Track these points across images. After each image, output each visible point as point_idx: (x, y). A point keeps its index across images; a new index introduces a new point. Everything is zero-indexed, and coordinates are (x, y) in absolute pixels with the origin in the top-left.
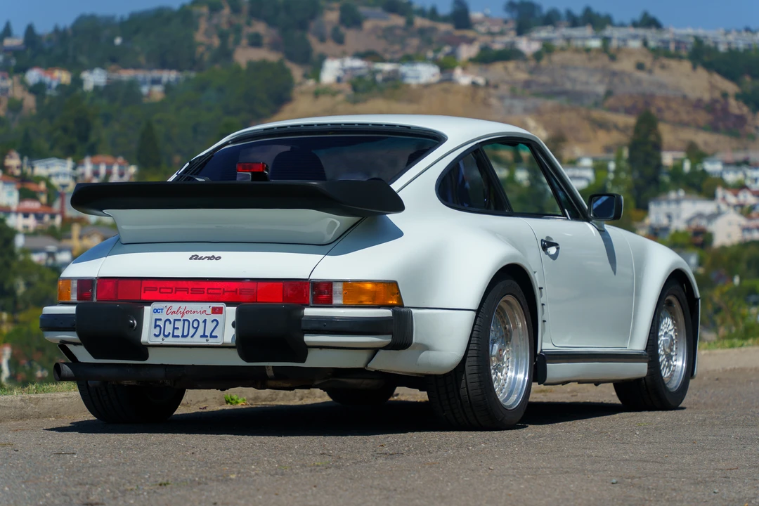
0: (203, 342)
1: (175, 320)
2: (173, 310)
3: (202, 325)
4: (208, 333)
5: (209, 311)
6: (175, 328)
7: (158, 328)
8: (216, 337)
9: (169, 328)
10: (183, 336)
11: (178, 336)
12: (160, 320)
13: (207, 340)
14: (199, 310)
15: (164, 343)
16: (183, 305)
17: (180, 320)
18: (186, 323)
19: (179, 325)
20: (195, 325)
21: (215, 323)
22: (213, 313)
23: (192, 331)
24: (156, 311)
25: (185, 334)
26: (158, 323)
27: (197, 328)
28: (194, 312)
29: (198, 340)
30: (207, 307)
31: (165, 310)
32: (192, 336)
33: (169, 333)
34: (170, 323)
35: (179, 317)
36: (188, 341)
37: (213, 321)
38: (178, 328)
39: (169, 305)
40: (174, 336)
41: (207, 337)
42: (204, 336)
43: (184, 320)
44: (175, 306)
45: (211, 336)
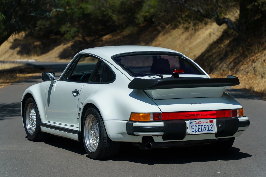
0: (209, 132)
1: (198, 126)
2: (197, 122)
3: (207, 127)
4: (210, 129)
5: (209, 122)
6: (198, 128)
7: (193, 129)
8: (212, 130)
9: (197, 129)
10: (202, 131)
11: (200, 131)
12: (193, 126)
13: (210, 132)
14: (205, 122)
15: (196, 134)
16: (200, 120)
17: (200, 126)
18: (202, 126)
19: (200, 127)
20: (205, 127)
21: (211, 126)
22: (210, 122)
23: (205, 129)
24: (191, 123)
25: (202, 130)
26: (193, 127)
27: (206, 128)
28: (204, 123)
29: (207, 132)
30: (208, 120)
31: (194, 123)
32: (205, 131)
33: (197, 130)
34: (197, 127)
35: (199, 124)
36: (204, 132)
37: (210, 125)
38: (200, 128)
39: (195, 121)
40: (199, 131)
41: (210, 130)
42: (208, 130)
43: (201, 126)
44: (197, 121)
45: (211, 130)
